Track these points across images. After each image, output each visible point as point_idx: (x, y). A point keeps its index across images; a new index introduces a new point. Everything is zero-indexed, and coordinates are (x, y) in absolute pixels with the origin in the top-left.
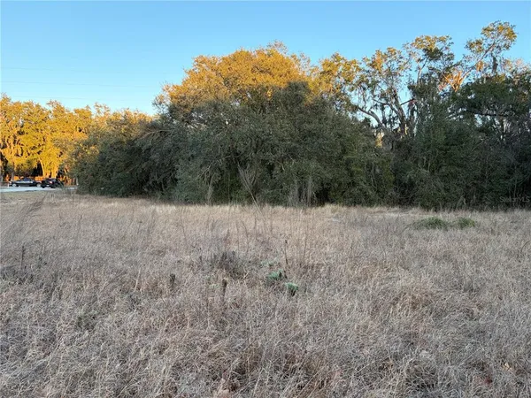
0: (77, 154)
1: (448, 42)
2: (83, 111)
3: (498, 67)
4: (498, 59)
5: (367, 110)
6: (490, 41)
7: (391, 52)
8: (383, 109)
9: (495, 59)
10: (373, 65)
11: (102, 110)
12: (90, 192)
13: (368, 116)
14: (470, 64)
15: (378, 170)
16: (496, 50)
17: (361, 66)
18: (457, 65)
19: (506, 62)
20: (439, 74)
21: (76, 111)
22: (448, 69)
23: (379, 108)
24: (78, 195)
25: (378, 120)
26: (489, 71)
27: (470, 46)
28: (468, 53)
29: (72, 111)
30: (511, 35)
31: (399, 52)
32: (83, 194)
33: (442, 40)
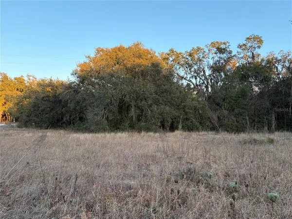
0: (18, 104)
1: (228, 44)
2: (20, 78)
3: (255, 58)
4: (254, 53)
5: (188, 79)
6: (249, 44)
7: (199, 49)
8: (196, 79)
9: (253, 53)
10: (190, 55)
11: (31, 78)
12: (26, 126)
13: (189, 82)
14: (240, 56)
15: (200, 112)
16: (253, 49)
17: (185, 56)
18: (234, 56)
19: (259, 55)
20: (225, 61)
21: (15, 79)
22: (229, 58)
23: (194, 78)
24: (19, 129)
25: (194, 85)
26: (250, 60)
27: (240, 46)
28: (239, 50)
29: (13, 79)
30: (261, 42)
31: (203, 49)
32: (22, 127)
33: (225, 43)
